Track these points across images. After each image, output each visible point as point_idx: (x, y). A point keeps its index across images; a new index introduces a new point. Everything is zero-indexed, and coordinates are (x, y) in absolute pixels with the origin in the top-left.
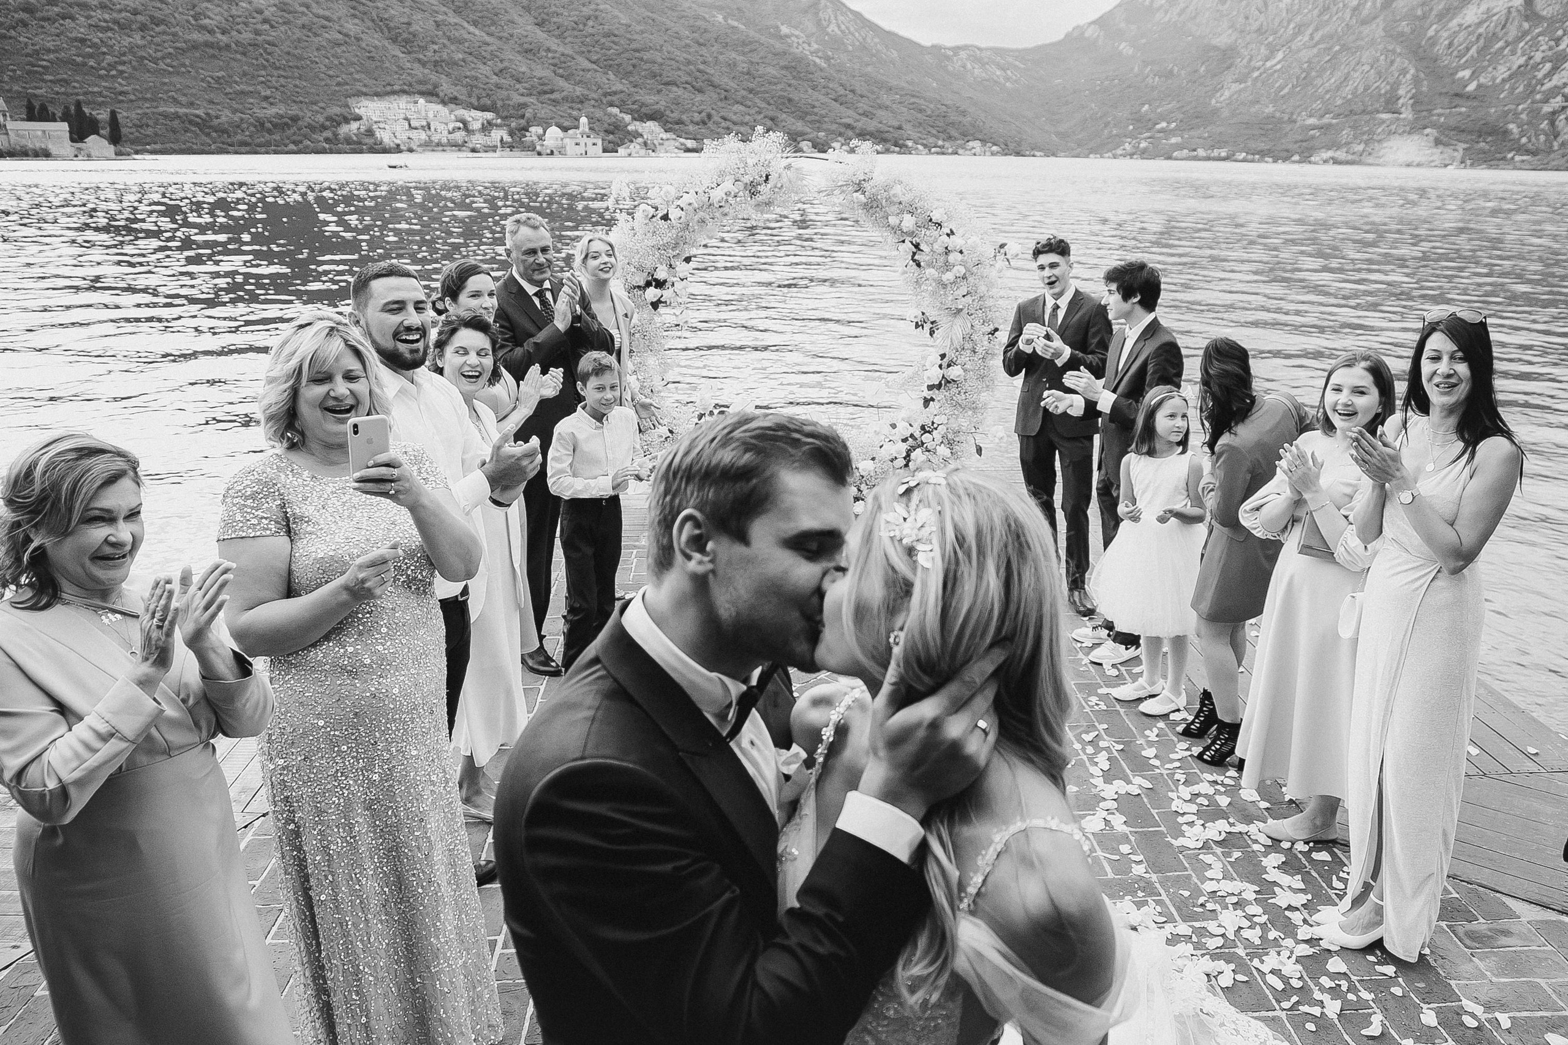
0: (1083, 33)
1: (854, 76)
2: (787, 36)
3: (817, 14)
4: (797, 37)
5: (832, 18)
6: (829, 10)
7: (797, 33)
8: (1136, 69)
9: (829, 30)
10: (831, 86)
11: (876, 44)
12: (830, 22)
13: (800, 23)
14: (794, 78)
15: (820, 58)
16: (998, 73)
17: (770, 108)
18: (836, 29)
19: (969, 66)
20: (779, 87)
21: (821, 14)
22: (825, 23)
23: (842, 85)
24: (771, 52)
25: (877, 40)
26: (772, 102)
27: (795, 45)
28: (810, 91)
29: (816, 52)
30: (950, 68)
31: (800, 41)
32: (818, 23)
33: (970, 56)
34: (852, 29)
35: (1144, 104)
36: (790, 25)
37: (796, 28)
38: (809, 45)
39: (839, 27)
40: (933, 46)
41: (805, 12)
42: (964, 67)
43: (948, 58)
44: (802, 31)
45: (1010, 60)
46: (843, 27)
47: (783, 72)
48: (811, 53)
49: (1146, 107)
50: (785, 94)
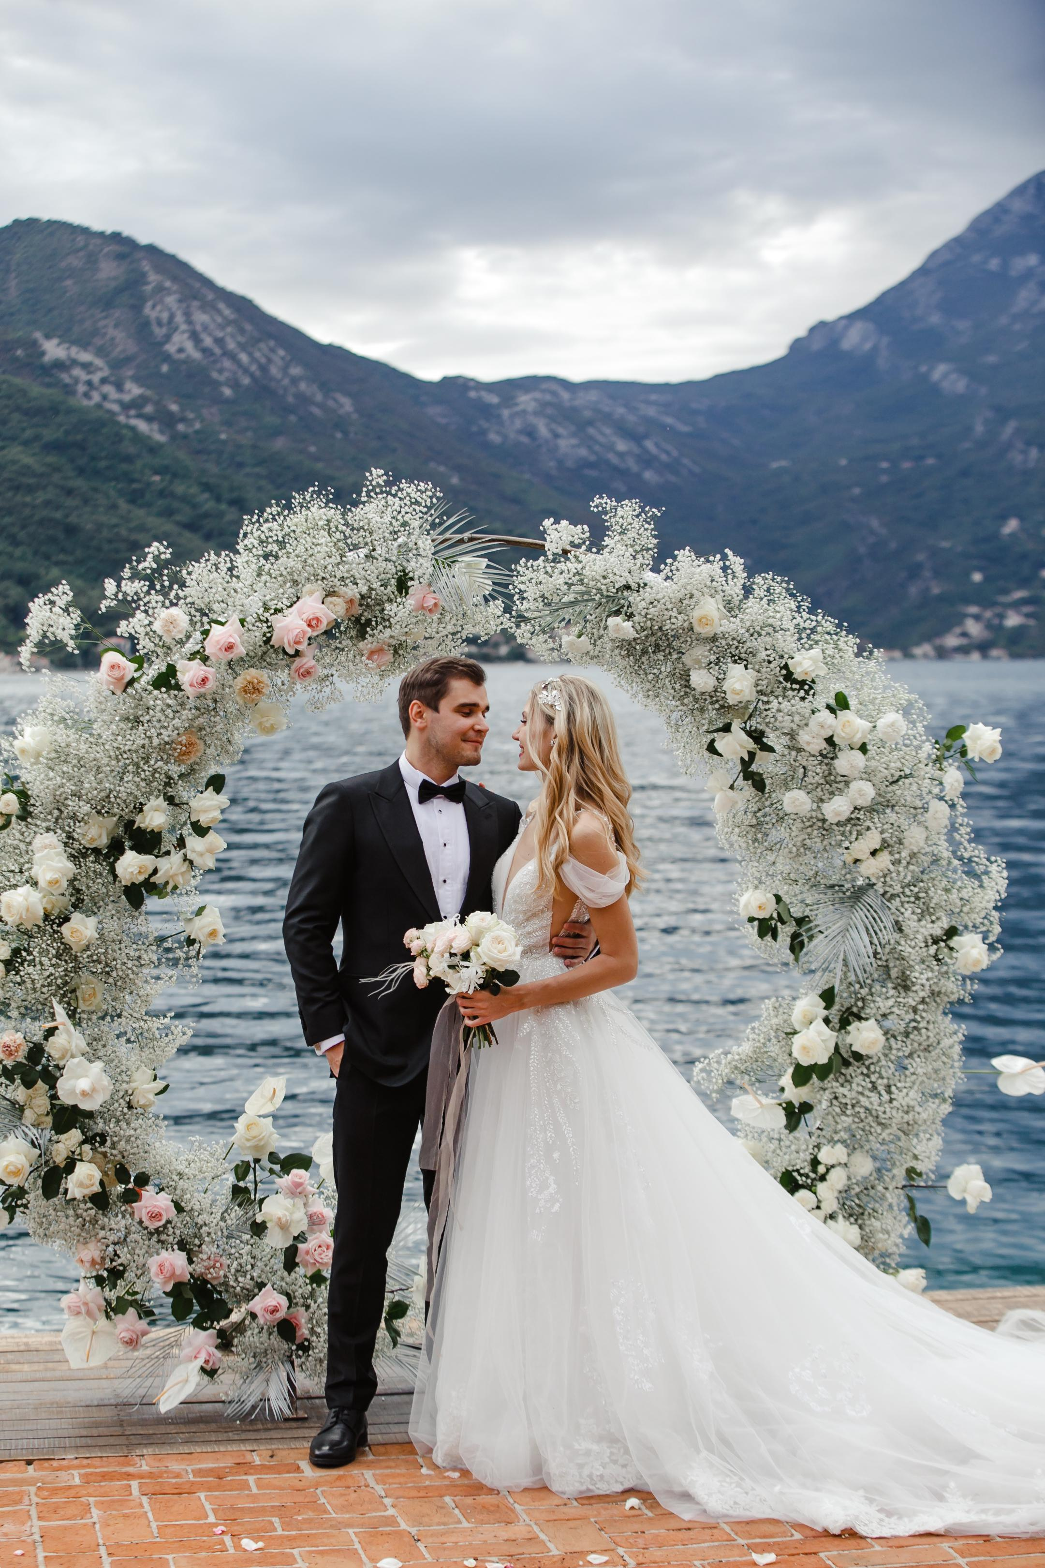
0: (834, 342)
1: (240, 465)
2: (59, 365)
3: (137, 308)
4: (87, 367)
5: (179, 318)
6: (171, 300)
7: (85, 357)
8: (979, 428)
9: (171, 348)
10: (180, 488)
11: (295, 381)
12: (173, 329)
13: (95, 332)
14: (81, 471)
15: (149, 419)
16: (622, 446)
17: (18, 552)
18: (189, 346)
19: (543, 431)
20: (41, 497)
21: (147, 310)
22: (159, 332)
23: (207, 487)
24: (18, 409)
25: (296, 371)
26: (22, 535)
27: (81, 388)
28: (123, 505)
29: (136, 404)
30: (494, 437)
31: (96, 378)
32: (142, 330)
33: (544, 405)
34: (231, 345)
35: (1003, 518)
36: (66, 337)
37: (84, 345)
38: (119, 387)
39: (195, 337)
40: (448, 382)
41: (107, 302)
42: (531, 432)
43: (486, 411)
44: (100, 352)
45: (651, 412)
46: (208, 341)
47: (51, 459)
48: (126, 407)
49: (1012, 525)
50: (58, 515)
